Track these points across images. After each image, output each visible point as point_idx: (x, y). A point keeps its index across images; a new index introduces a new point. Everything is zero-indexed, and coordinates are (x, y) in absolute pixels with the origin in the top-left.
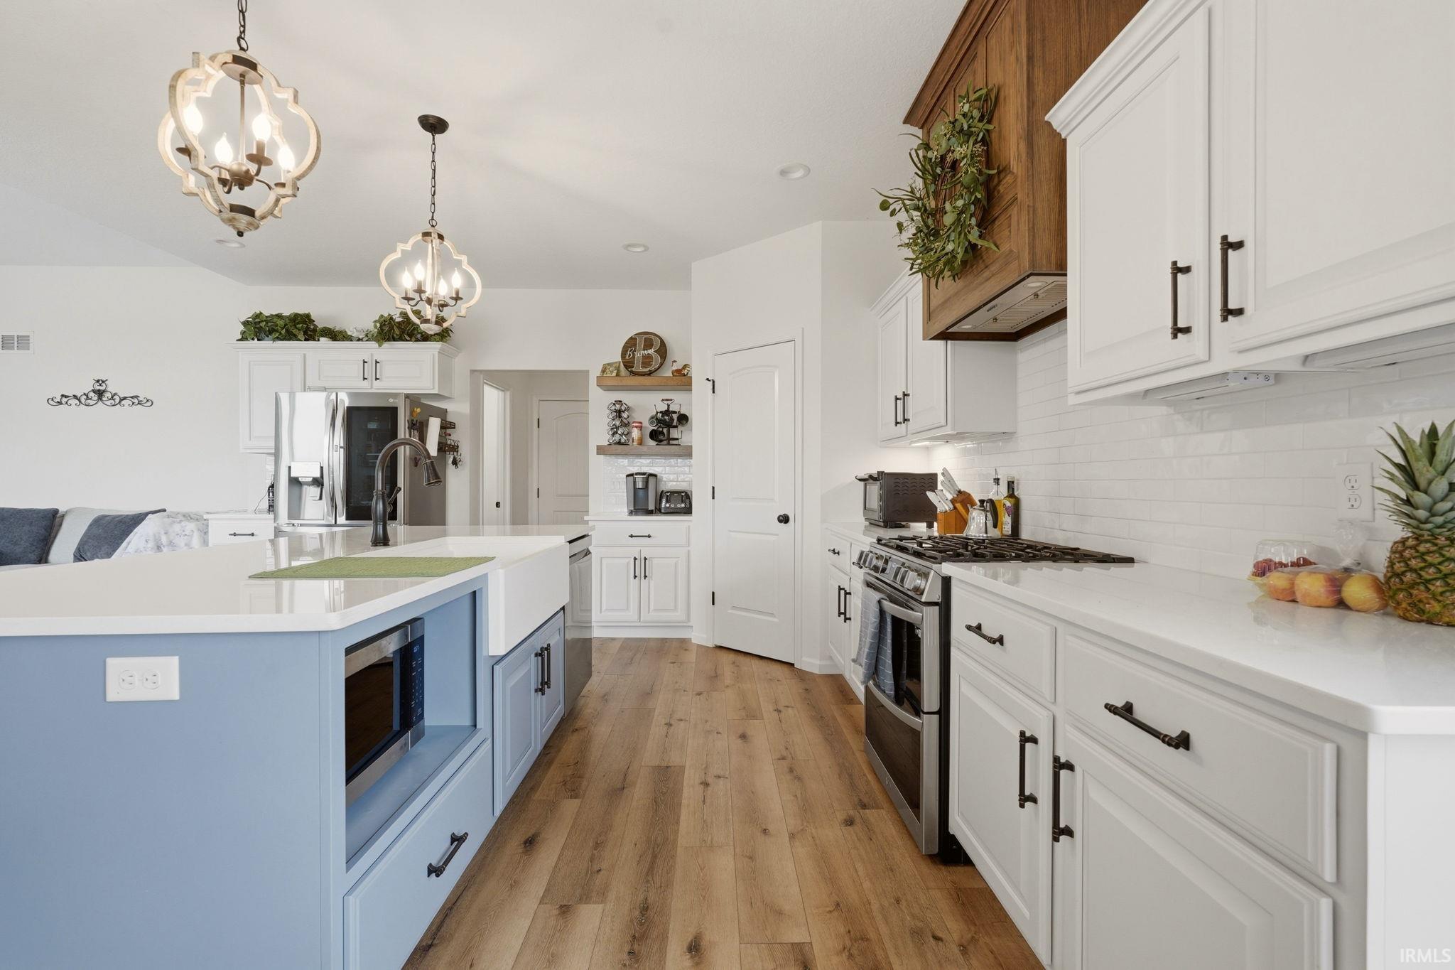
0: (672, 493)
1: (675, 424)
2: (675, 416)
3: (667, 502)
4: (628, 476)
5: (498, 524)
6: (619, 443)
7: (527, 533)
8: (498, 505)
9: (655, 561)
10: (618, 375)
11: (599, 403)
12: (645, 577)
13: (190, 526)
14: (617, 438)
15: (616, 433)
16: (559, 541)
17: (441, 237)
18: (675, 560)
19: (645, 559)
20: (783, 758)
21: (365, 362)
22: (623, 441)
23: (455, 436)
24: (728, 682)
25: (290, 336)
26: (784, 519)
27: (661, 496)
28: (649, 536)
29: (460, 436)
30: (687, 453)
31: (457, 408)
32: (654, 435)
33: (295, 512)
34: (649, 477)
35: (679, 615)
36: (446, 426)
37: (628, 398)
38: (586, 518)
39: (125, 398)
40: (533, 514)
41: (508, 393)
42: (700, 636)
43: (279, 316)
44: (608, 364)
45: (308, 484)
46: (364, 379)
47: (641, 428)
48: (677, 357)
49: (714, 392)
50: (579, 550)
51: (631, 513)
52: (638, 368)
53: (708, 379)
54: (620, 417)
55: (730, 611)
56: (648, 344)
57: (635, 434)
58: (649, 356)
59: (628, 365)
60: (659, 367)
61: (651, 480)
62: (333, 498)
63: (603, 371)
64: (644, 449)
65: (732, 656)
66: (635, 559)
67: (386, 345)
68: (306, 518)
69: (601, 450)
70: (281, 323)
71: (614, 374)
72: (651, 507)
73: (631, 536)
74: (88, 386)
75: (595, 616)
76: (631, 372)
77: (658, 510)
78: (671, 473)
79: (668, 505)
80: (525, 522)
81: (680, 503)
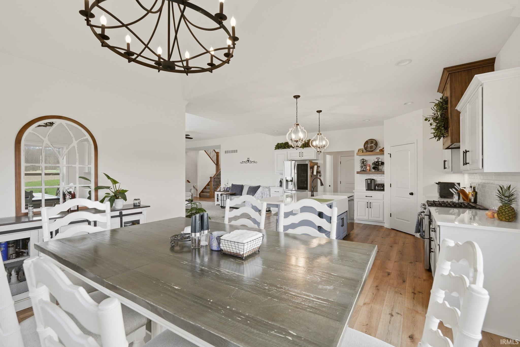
0: (379, 185)
1: (380, 165)
2: (380, 163)
3: (377, 187)
4: (366, 180)
5: (330, 192)
6: (363, 171)
7: (337, 195)
8: (330, 186)
9: (373, 203)
10: (363, 152)
11: (357, 160)
12: (370, 208)
13: (267, 190)
14: (363, 169)
15: (362, 168)
16: (346, 197)
17: (321, 134)
18: (379, 204)
19: (370, 203)
20: (400, 251)
21: (300, 153)
22: (364, 170)
23: (320, 169)
24: (392, 236)
25: (285, 148)
26: (412, 194)
27: (376, 185)
28: (371, 197)
29: (321, 169)
30: (383, 173)
31: (320, 162)
32: (374, 168)
33: (287, 187)
34: (372, 180)
35: (381, 219)
36: (318, 167)
37: (366, 158)
38: (354, 191)
39: (252, 162)
40: (339, 189)
41: (332, 156)
42: (387, 225)
43: (282, 143)
44: (360, 149)
45: (289, 181)
46: (300, 157)
47: (370, 166)
48: (381, 146)
49: (390, 157)
50: (351, 200)
51: (367, 190)
52: (369, 149)
53: (388, 154)
54: (363, 163)
55: (396, 219)
56: (372, 142)
57: (368, 168)
58: (372, 146)
59: (366, 148)
60: (375, 149)
61: (373, 181)
62: (295, 184)
63: (359, 151)
64: (370, 172)
65: (396, 231)
66: (367, 203)
67: (305, 148)
68: (289, 188)
69: (358, 173)
70: (283, 145)
71: (361, 152)
72: (373, 188)
73: (366, 196)
74: (246, 160)
75: (355, 217)
76: (367, 151)
77: (375, 190)
78: (378, 178)
79: (378, 188)
80: (337, 192)
81: (381, 187)
